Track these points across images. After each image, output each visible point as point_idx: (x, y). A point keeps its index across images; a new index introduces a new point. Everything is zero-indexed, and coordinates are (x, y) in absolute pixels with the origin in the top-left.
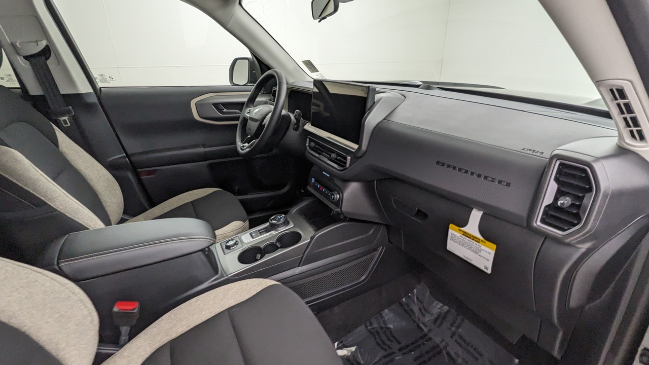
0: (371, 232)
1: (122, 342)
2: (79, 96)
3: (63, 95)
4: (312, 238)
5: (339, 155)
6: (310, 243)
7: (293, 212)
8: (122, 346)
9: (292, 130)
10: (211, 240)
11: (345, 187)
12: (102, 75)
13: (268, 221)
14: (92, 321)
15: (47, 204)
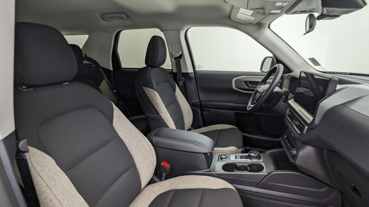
0: (323, 190)
1: (162, 179)
2: (187, 74)
3: (183, 73)
4: (269, 173)
5: (301, 123)
6: (266, 176)
7: (267, 153)
8: (162, 181)
9: (282, 102)
10: (210, 150)
11: (302, 148)
12: (199, 65)
13: (248, 153)
14: (153, 164)
15: (159, 114)
